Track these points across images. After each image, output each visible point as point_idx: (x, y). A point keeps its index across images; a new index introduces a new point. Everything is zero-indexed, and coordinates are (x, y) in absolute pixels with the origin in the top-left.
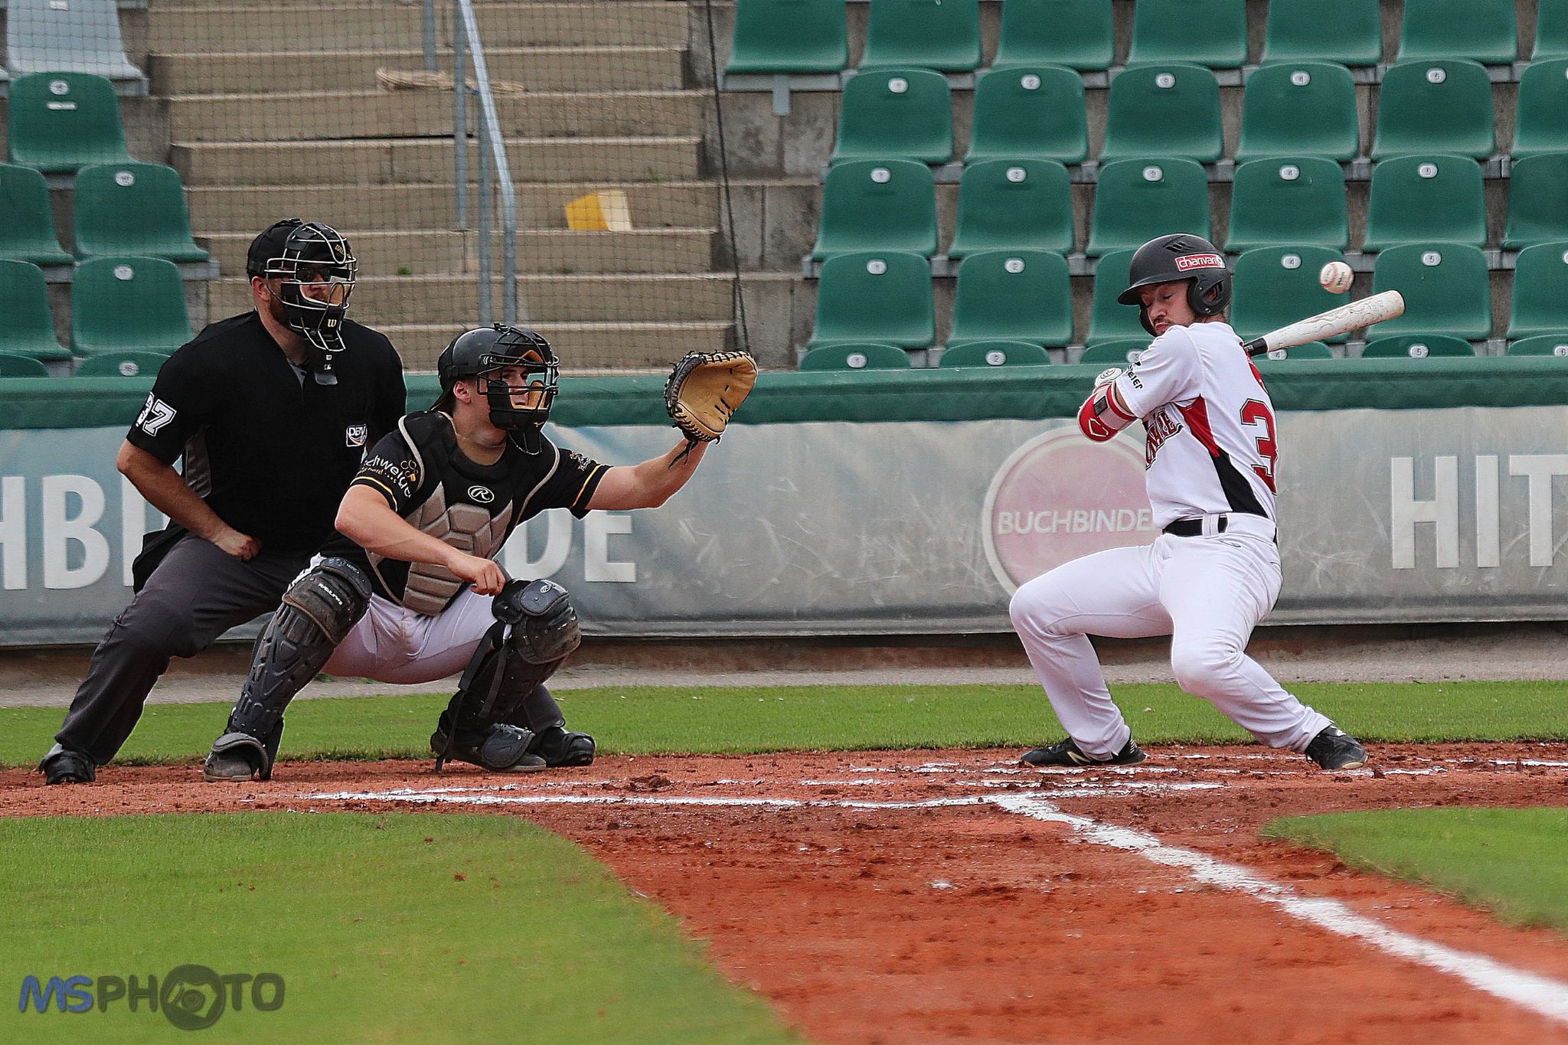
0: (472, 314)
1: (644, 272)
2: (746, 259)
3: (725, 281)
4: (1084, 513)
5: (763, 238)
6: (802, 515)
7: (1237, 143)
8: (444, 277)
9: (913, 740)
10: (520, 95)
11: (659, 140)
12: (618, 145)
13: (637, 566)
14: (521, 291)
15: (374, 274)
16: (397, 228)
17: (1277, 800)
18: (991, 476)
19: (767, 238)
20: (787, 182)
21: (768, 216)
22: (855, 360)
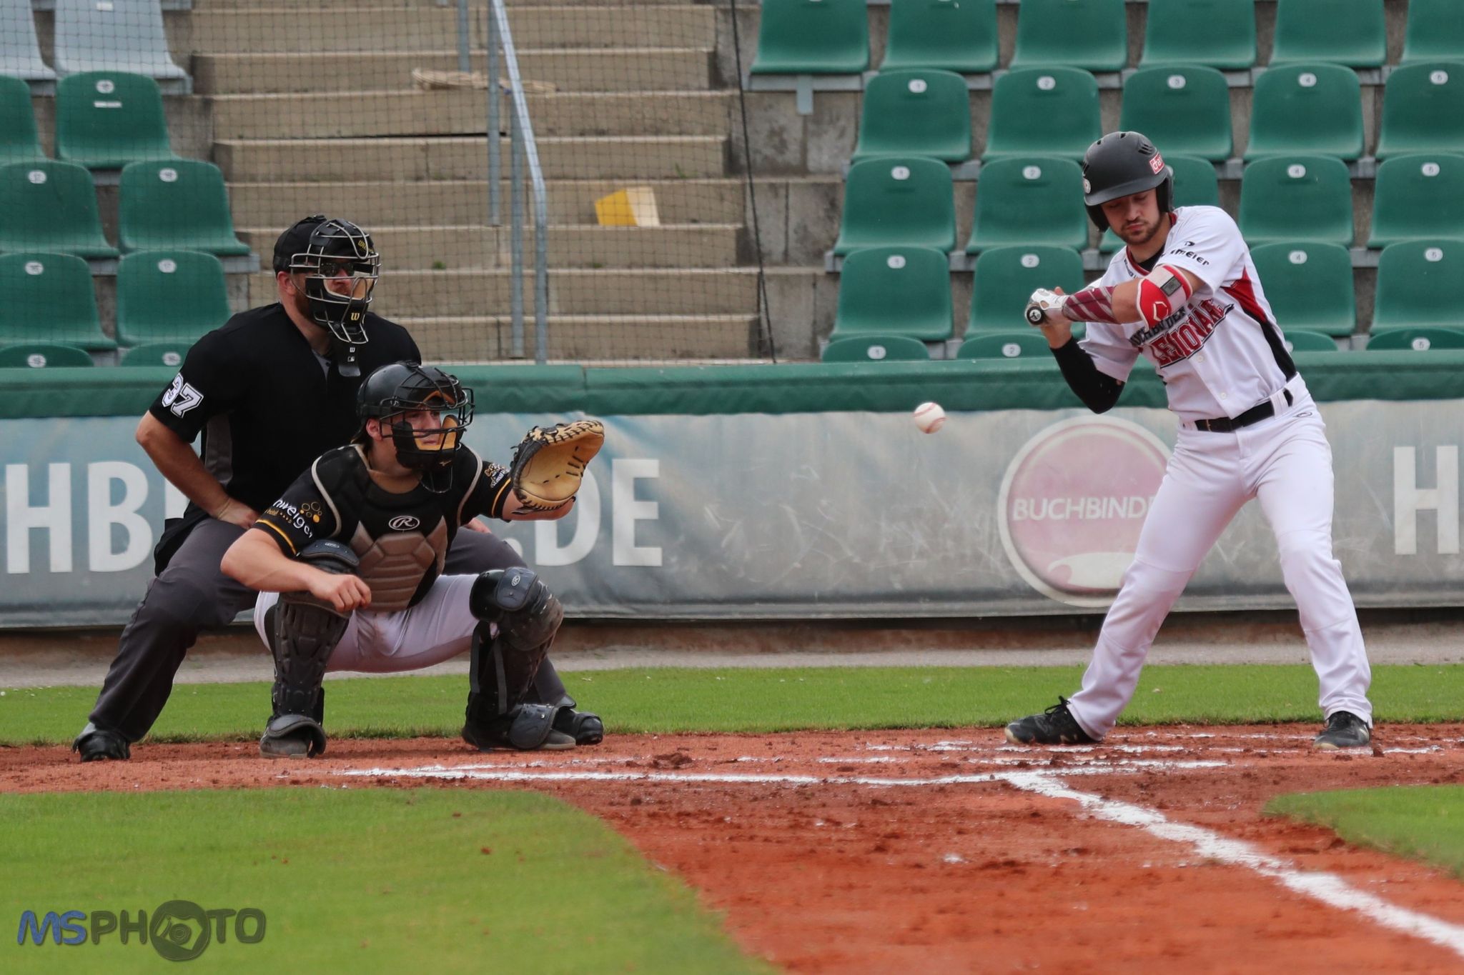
0: (505, 306)
1: (671, 266)
2: (770, 254)
3: (750, 275)
4: (1097, 500)
5: (787, 233)
6: (824, 502)
7: (1247, 142)
8: (477, 271)
9: (929, 719)
10: (551, 95)
11: (686, 139)
12: (645, 144)
13: (664, 551)
14: (552, 285)
15: (409, 268)
16: (432, 224)
17: (1280, 778)
18: (1007, 464)
19: (791, 233)
20: (811, 180)
21: (791, 211)
22: (876, 352)
